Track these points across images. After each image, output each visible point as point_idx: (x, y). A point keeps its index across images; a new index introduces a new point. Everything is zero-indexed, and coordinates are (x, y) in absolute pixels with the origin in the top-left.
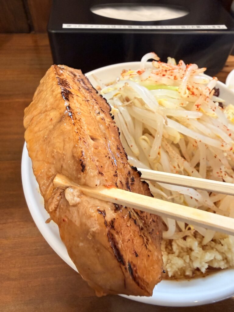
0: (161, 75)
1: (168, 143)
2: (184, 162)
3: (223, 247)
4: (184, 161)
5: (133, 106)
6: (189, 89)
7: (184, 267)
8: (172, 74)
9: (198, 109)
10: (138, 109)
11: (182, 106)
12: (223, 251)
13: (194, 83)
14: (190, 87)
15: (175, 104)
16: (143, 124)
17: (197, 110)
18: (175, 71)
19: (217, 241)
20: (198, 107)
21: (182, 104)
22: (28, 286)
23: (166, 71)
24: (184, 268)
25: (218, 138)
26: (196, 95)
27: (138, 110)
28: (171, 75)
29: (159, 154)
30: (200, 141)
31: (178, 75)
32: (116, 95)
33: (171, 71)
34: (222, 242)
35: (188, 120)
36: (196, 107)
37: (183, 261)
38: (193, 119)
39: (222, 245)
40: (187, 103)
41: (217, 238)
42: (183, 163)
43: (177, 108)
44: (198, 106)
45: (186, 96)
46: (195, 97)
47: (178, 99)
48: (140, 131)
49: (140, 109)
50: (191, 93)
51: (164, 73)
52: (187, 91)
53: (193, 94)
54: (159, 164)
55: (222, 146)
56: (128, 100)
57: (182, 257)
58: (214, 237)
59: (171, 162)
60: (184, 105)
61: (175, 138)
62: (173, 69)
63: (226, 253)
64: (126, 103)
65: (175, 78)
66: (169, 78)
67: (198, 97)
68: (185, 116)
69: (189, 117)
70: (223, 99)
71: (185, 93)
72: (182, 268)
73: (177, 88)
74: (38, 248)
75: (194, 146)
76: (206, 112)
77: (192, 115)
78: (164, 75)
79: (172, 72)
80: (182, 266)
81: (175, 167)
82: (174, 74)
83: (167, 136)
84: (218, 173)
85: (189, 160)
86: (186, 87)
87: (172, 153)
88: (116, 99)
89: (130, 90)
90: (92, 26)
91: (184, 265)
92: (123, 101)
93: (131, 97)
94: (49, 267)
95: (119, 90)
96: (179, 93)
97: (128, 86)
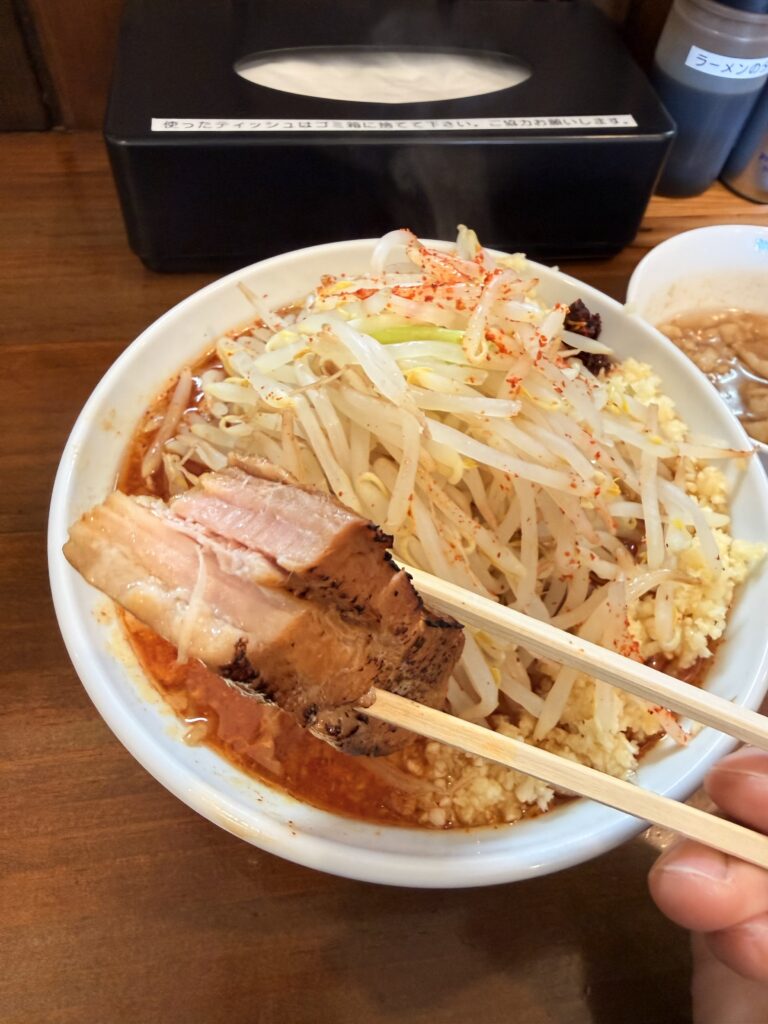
0: (423, 298)
1: (435, 482)
2: (478, 530)
3: (582, 741)
4: (476, 527)
5: (344, 388)
6: (489, 338)
7: (500, 802)
8: (450, 295)
9: (514, 390)
10: (355, 395)
11: (470, 383)
12: (584, 751)
13: (507, 319)
14: (494, 331)
15: (453, 380)
16: (373, 436)
17: (511, 392)
18: (459, 286)
19: (571, 726)
20: (513, 386)
21: (472, 380)
22: (77, 883)
23: (434, 287)
24: (500, 806)
25: (562, 465)
26: (511, 353)
27: (355, 399)
28: (449, 299)
29: (409, 513)
30: (516, 476)
31: (465, 298)
32: (301, 355)
33: (446, 287)
34: (581, 728)
35: (487, 420)
36: (510, 384)
37: (500, 788)
38: (501, 420)
39: (583, 736)
40: (486, 375)
41: (571, 721)
42: (475, 533)
43: (457, 390)
44: (513, 383)
45: (481, 357)
46: (508, 360)
47: (461, 366)
48: (361, 454)
49: (361, 397)
50: (497, 349)
51: (430, 292)
52: (486, 345)
53: (502, 350)
54: (414, 539)
55: (573, 486)
56: (331, 369)
57: (496, 778)
58: (563, 717)
59: (441, 534)
60: (477, 383)
61: (452, 470)
62: (454, 283)
63: (589, 755)
64: (327, 379)
65: (460, 305)
66: (440, 306)
67: (517, 358)
68: (479, 412)
69: (489, 414)
70: (608, 346)
71: (480, 350)
72: (496, 805)
73: (461, 333)
74: (102, 778)
75: (502, 487)
76: (536, 399)
77: (498, 409)
78: (428, 299)
79: (449, 291)
80: (495, 801)
81: (453, 546)
82: (456, 296)
83: (430, 466)
84: (567, 554)
85: (493, 523)
86: (484, 333)
87: (447, 508)
88: (301, 365)
89: (334, 344)
90: (239, 125)
91: (503, 799)
92: (317, 373)
93: (340, 363)
94: (134, 827)
95: (307, 344)
96: (465, 349)
97: (330, 334)
